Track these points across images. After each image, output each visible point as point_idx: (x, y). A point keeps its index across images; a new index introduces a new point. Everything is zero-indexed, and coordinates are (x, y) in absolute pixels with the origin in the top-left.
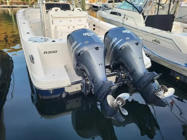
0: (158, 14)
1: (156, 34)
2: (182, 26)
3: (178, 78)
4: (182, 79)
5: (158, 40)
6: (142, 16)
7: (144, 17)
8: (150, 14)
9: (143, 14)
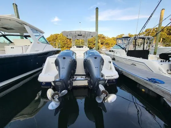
2: (156, 57)
3: (143, 90)
4: (147, 92)
5: (134, 64)
6: (124, 51)
7: (126, 51)
9: (125, 50)
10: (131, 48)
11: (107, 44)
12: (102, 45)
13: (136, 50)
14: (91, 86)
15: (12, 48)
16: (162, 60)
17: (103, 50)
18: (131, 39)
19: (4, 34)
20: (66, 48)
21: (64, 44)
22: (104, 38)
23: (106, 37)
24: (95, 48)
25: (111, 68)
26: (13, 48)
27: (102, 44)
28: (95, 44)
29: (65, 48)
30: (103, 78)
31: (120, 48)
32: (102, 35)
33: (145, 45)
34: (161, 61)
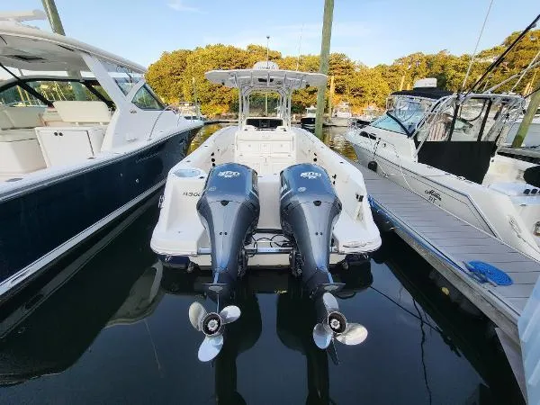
0: (450, 139)
1: (434, 179)
2: (515, 167)
3: (446, 291)
4: (454, 297)
5: (437, 192)
6: (411, 141)
7: (417, 144)
8: (431, 139)
9: (415, 139)
10: (436, 133)
11: (358, 93)
12: (340, 96)
13: (452, 140)
14: (299, 271)
15: (56, 134)
16: (531, 187)
17: (340, 114)
18: (442, 104)
19: (18, 75)
20: (216, 104)
21: (210, 91)
22: (348, 68)
23: (356, 64)
24: (312, 108)
25: (360, 216)
26: (61, 134)
27: (339, 91)
28: (315, 91)
29: (212, 102)
30: (335, 247)
31: (398, 128)
32: (343, 56)
33: (487, 124)
34: (527, 192)
